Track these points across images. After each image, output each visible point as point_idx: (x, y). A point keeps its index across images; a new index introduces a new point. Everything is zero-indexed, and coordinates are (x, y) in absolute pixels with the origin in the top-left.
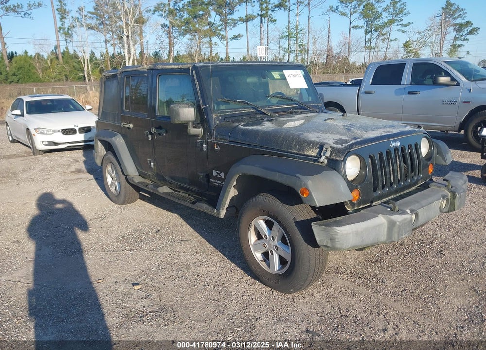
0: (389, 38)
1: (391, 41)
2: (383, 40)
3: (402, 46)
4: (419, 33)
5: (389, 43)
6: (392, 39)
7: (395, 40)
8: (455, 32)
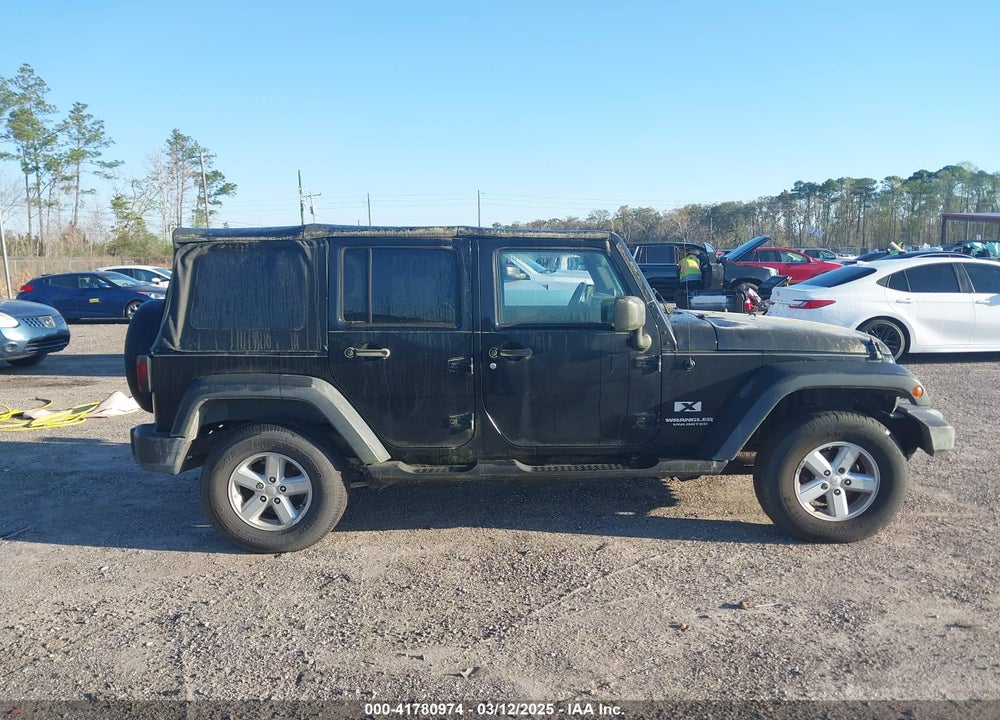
0: (77, 187)
1: (83, 192)
2: (67, 189)
3: (110, 205)
4: (134, 183)
5: (80, 196)
6: (85, 190)
7: (92, 191)
8: (197, 188)
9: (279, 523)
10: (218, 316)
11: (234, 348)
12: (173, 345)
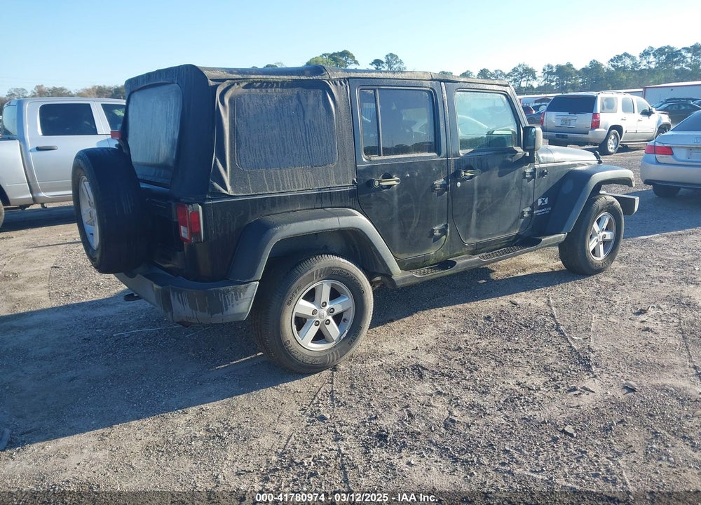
9: (327, 342)
10: (263, 156)
11: (284, 188)
12: (226, 189)
